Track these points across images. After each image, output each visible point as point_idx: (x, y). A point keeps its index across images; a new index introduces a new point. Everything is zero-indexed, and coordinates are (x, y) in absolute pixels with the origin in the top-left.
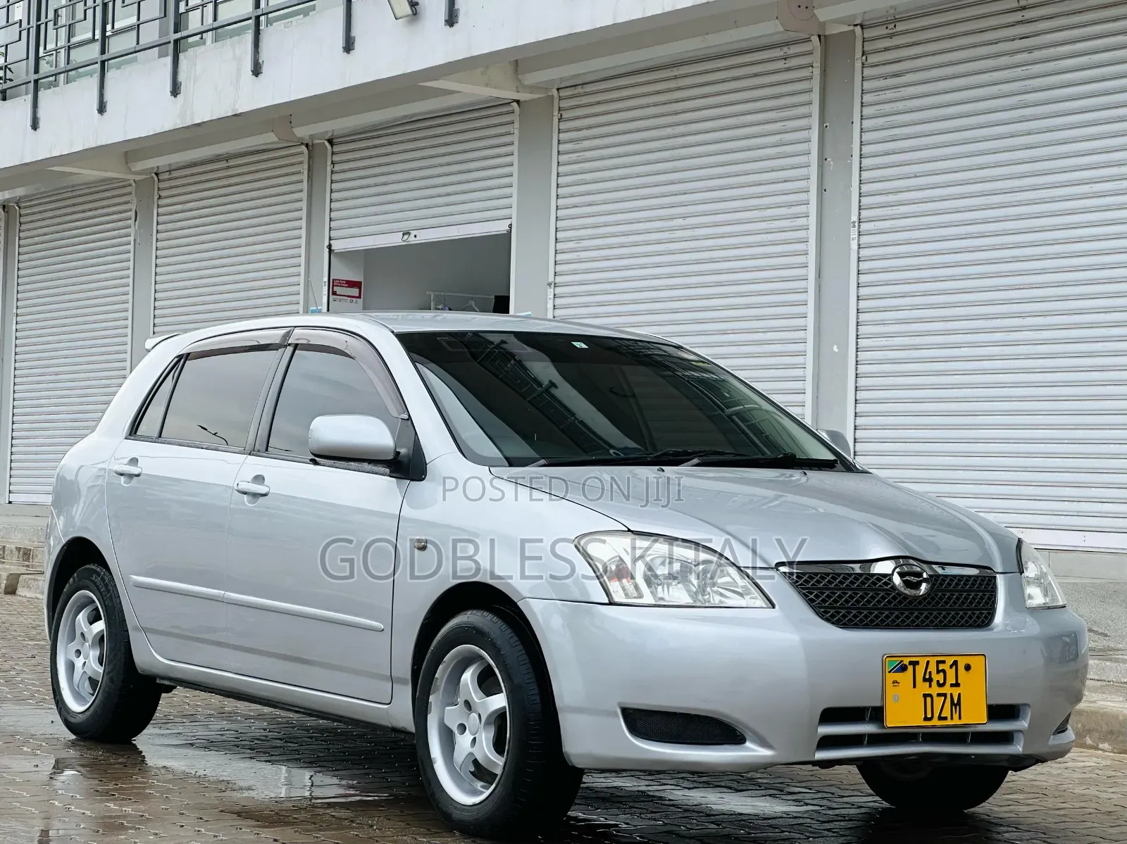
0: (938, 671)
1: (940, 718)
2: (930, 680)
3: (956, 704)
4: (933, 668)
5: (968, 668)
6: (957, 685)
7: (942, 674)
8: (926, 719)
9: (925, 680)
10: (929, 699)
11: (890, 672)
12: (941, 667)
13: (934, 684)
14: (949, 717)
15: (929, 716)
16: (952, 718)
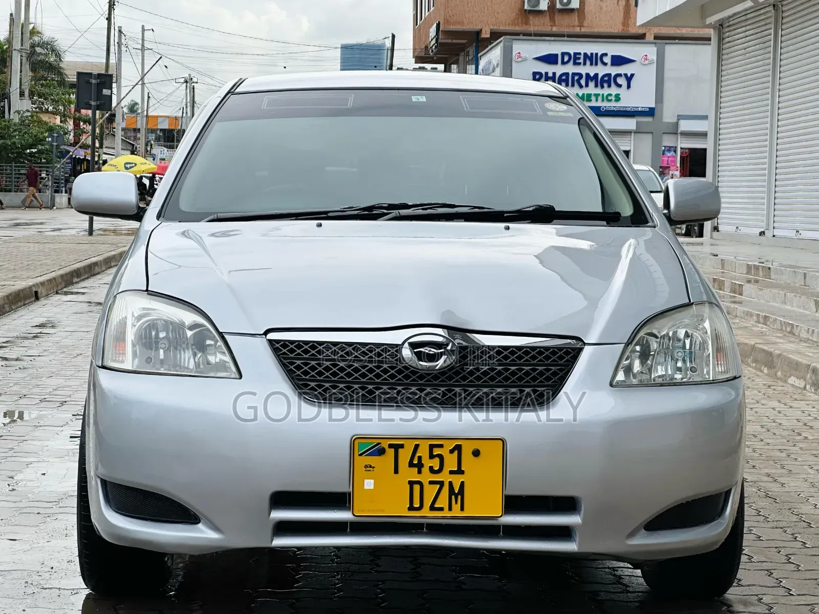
0: (432, 456)
1: (432, 508)
2: (420, 466)
3: (458, 494)
4: (423, 452)
5: (476, 453)
6: (460, 471)
7: (437, 460)
8: (411, 508)
9: (411, 465)
10: (417, 488)
11: (361, 455)
12: (436, 451)
13: (425, 470)
14: (446, 508)
15: (417, 505)
16: (450, 509)
